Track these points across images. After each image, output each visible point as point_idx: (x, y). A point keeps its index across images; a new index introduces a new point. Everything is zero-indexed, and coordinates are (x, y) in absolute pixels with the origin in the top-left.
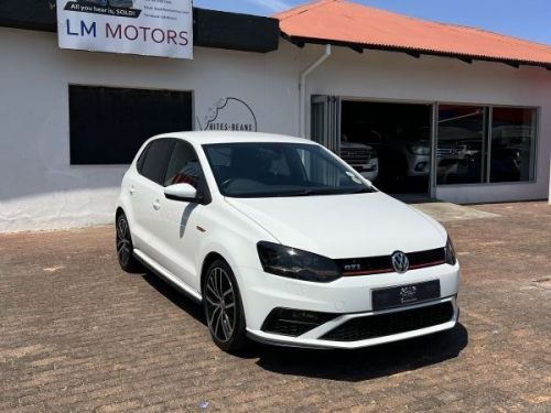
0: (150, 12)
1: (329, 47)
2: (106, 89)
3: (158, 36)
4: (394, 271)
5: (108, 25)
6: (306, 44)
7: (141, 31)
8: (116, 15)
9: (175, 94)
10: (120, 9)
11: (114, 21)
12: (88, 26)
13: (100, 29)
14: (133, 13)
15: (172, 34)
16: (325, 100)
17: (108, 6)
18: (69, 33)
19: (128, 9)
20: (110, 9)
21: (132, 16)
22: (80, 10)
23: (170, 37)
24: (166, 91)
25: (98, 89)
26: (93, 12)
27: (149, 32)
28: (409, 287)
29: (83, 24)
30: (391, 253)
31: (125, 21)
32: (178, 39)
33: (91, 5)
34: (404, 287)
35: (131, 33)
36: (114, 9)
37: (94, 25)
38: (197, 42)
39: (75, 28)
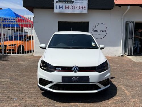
0: (76, 2)
1: (129, 6)
2: (67, 22)
3: (78, 8)
4: (73, 72)
5: (66, 6)
6: (122, 6)
7: (74, 7)
8: (68, 3)
9: (84, 23)
10: (69, 2)
11: (67, 5)
12: (61, 7)
13: (64, 7)
14: (72, 2)
15: (82, 7)
16: (129, 22)
17: (66, 1)
18: (56, 9)
19: (71, 1)
20: (66, 2)
21: (72, 3)
22: (59, 3)
23: (81, 8)
24: (82, 22)
25: (65, 22)
26: (62, 3)
27: (76, 7)
28: (76, 77)
29: (60, 6)
30: (73, 66)
31: (70, 5)
32: (84, 8)
33: (62, 1)
34: (74, 77)
35: (71, 7)
36: (67, 2)
37: (62, 6)
38: (89, 8)
39: (58, 7)
